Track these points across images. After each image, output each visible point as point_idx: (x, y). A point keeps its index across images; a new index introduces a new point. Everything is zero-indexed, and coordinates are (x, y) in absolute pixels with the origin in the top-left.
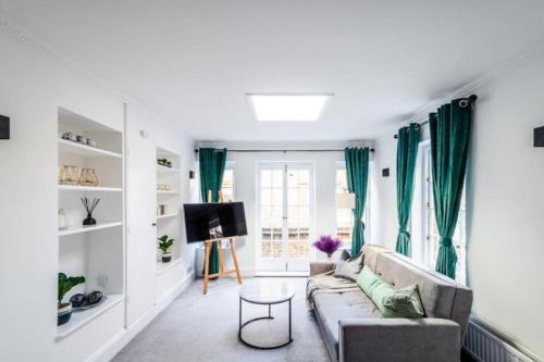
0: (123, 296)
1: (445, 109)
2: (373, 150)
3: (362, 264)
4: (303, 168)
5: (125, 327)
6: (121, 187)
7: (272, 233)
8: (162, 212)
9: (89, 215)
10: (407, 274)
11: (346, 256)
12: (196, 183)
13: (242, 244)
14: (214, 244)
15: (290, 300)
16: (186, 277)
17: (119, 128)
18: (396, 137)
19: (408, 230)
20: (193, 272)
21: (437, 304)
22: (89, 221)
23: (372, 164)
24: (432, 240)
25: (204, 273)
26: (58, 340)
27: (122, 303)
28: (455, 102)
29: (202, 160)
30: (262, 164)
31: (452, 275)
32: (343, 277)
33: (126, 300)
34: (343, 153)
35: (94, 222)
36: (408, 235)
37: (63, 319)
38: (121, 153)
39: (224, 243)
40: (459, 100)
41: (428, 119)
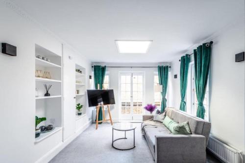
0: (62, 128)
1: (200, 47)
2: (170, 67)
3: (165, 115)
4: (139, 75)
5: (63, 141)
6: (61, 80)
7: (126, 104)
8: (78, 93)
9: (47, 92)
10: (184, 118)
11: (158, 112)
12: (92, 81)
13: (113, 108)
14: (101, 108)
15: (134, 129)
16: (88, 122)
17: (60, 54)
18: (180, 61)
19: (185, 100)
20: (91, 120)
21: (196, 129)
22: (47, 94)
23: (169, 73)
24: (195, 104)
25: (96, 121)
26: (36, 143)
27: (61, 131)
28: (204, 44)
29: (95, 71)
30: (121, 73)
31: (203, 118)
32: (157, 121)
33: (63, 129)
34: (157, 68)
35: (49, 95)
36: (185, 103)
37: (37, 135)
38: (61, 65)
39: (105, 107)
40: (206, 44)
41: (193, 52)
